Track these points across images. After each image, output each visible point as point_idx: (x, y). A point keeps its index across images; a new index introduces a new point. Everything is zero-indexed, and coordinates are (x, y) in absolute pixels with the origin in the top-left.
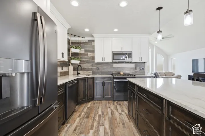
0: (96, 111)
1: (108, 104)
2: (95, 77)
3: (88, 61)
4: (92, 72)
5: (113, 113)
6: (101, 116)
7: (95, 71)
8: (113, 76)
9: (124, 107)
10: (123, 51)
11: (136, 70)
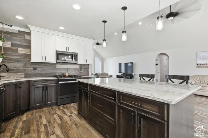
0: (38, 121)
1: (52, 111)
2: (32, 80)
3: (17, 59)
4: (25, 74)
5: (61, 118)
6: (48, 125)
7: (30, 73)
8: (57, 78)
9: (72, 109)
10: (68, 51)
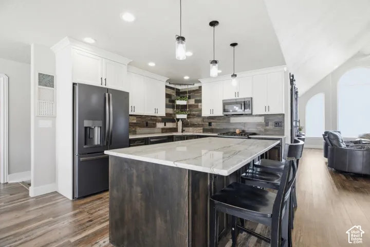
4: (203, 129)
7: (206, 128)
10: (237, 98)
11: (268, 128)
